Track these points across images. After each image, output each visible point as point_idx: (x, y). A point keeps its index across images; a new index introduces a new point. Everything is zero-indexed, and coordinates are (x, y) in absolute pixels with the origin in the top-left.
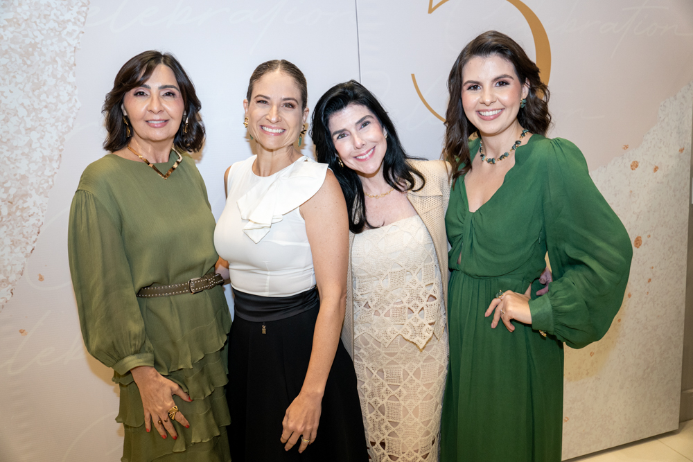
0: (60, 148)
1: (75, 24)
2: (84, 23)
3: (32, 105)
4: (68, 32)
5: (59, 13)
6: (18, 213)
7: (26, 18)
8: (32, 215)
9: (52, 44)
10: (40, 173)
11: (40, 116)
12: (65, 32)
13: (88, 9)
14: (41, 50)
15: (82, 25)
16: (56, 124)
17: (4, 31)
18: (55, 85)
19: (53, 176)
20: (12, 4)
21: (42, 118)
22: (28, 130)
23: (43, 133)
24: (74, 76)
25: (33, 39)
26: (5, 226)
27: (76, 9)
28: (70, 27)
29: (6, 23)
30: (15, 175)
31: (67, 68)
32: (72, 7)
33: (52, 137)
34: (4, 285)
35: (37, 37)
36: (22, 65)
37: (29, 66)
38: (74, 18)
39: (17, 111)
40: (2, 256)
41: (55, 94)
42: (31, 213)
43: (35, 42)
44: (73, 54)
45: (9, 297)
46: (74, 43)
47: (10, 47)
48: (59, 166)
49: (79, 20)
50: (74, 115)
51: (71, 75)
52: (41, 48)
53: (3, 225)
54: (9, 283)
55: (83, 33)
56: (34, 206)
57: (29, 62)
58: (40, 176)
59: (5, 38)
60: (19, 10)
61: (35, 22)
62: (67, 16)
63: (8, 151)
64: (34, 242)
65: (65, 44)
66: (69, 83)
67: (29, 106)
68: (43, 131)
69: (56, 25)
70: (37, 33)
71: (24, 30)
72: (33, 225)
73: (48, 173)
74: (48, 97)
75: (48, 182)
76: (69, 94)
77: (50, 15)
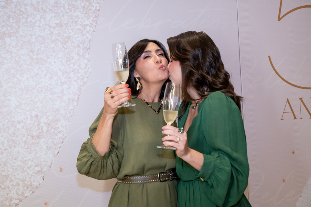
0: (79, 94)
1: (90, 26)
2: (95, 26)
3: (66, 70)
4: (87, 31)
5: (83, 21)
6: (52, 131)
7: (65, 23)
8: (60, 132)
9: (78, 37)
10: (66, 108)
11: (69, 76)
12: (85, 31)
13: (98, 19)
14: (72, 40)
15: (94, 27)
16: (77, 81)
17: (54, 30)
18: (79, 59)
19: (73, 110)
20: (59, 15)
21: (70, 77)
22: (62, 83)
23: (70, 86)
24: (89, 54)
25: (69, 34)
26: (44, 138)
27: (91, 19)
28: (88, 28)
29: (55, 25)
30: (53, 108)
31: (85, 50)
32: (90, 18)
33: (75, 88)
34: (40, 173)
35: (70, 33)
36: (62, 48)
37: (65, 49)
38: (91, 24)
39: (57, 73)
40: (41, 156)
41: (78, 64)
42: (60, 131)
43: (70, 36)
44: (89, 43)
45: (41, 182)
46: (90, 37)
47: (56, 38)
48: (77, 104)
49: (93, 25)
50: (87, 76)
51: (87, 54)
52: (72, 39)
53: (43, 138)
54: (42, 173)
55: (95, 31)
56: (61, 127)
57: (65, 47)
58: (66, 110)
59: (54, 33)
60: (62, 19)
61: (70, 25)
62: (87, 22)
63: (50, 95)
64: (60, 148)
65: (85, 37)
66: (86, 58)
67: (64, 70)
68: (70, 84)
69: (81, 27)
70: (71, 31)
71: (64, 29)
72: (60, 138)
73: (71, 108)
74: (74, 66)
75: (70, 113)
76: (85, 64)
77: (78, 22)
